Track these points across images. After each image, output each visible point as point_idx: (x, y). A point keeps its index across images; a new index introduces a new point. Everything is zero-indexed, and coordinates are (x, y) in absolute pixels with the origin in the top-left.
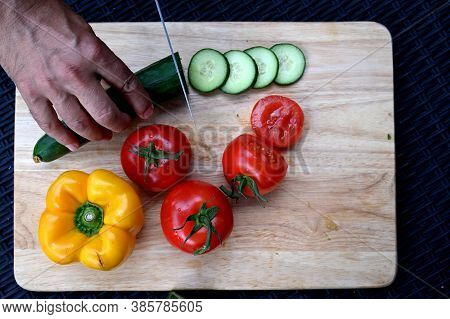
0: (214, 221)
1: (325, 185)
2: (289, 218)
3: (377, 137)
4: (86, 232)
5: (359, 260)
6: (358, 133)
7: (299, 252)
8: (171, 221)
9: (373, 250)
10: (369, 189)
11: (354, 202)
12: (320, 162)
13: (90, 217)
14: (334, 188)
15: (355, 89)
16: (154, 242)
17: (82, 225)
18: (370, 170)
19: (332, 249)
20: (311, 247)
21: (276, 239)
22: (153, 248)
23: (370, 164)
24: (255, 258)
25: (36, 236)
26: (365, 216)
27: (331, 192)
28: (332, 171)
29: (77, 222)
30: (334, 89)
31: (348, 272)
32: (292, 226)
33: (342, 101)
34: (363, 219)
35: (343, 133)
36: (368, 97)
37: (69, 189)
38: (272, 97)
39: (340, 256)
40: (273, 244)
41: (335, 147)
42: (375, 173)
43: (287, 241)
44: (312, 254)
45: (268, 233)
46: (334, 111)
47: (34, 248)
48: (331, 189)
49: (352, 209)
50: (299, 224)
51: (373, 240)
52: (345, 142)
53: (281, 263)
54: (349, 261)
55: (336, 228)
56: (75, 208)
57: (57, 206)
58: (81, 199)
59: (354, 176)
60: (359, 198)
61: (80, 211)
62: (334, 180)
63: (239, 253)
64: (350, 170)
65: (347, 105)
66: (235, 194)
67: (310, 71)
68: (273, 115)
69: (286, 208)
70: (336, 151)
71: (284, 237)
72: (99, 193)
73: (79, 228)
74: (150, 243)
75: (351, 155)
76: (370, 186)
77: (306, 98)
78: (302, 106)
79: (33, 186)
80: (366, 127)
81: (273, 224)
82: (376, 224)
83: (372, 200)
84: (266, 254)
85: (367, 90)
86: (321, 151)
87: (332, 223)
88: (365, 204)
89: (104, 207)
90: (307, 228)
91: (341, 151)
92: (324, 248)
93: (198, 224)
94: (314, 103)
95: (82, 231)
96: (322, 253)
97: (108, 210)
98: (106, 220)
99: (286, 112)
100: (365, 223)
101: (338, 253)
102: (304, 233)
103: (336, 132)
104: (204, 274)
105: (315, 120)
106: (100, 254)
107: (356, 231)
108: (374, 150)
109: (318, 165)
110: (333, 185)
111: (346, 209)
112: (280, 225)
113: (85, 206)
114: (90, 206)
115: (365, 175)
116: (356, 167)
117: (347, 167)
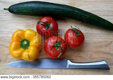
1: (93, 44)
4: (24, 48)
10: (107, 46)
11: (102, 50)
12: (92, 37)
13: (25, 43)
14: (96, 45)
17: (23, 46)
18: (107, 40)
23: (107, 38)
28: (95, 40)
29: (21, 45)
32: (83, 57)
34: (105, 55)
35: (99, 28)
37: (19, 35)
41: (96, 33)
42: (109, 41)
45: (75, 59)
49: (102, 52)
56: (21, 40)
57: (15, 40)
58: (23, 38)
59: (102, 42)
61: (22, 42)
62: (96, 43)
75: (101, 35)
82: (109, 57)
83: (107, 49)
86: (92, 34)
102: (86, 59)
103: (96, 28)
108: (108, 34)
111: (99, 52)
112: (79, 56)
114: (25, 40)
115: (105, 41)
116: (103, 39)
117: (100, 39)
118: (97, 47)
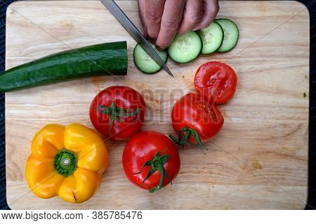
0: (165, 166)
2: (223, 159)
3: (295, 95)
4: (63, 173)
5: (277, 192)
6: (280, 92)
7: (231, 186)
8: (131, 165)
9: (289, 185)
10: (287, 136)
11: (275, 146)
12: (249, 114)
13: (67, 162)
14: (260, 135)
15: (279, 56)
16: (116, 177)
17: (60, 168)
18: (289, 122)
19: (257, 184)
20: (240, 182)
21: (212, 175)
22: (115, 181)
23: (289, 116)
24: (196, 190)
25: (23, 170)
26: (283, 158)
27: (257, 139)
28: (258, 122)
29: (56, 166)
30: (261, 56)
31: (269, 202)
32: (225, 165)
33: (267, 65)
34: (282, 160)
35: (268, 92)
36: (289, 63)
37: (49, 140)
38: (211, 62)
39: (263, 189)
40: (210, 179)
41: (261, 103)
42: (293, 124)
43: (222, 177)
44: (241, 187)
45: (206, 170)
46: (261, 73)
47: (22, 180)
48: (257, 136)
49: (273, 152)
50: (231, 163)
51: (289, 177)
52: (268, 99)
53: (216, 194)
54: (270, 193)
55: (260, 168)
56: (54, 154)
57: (40, 153)
58: (59, 147)
59: (276, 126)
60: (279, 143)
61: (58, 156)
62: (259, 129)
63: (183, 186)
64: (273, 122)
65: (272, 69)
66: (181, 142)
67: (242, 41)
68: (212, 77)
69: (221, 151)
70: (261, 106)
71: (219, 174)
72: (74, 143)
73: (58, 170)
74: (113, 177)
75: (273, 110)
76: (289, 134)
77: (238, 63)
78: (236, 69)
79: (21, 132)
80: (286, 87)
81: (210, 164)
82: (293, 164)
83: (289, 145)
84: (204, 187)
85: (288, 56)
86: (250, 106)
87: (257, 164)
88: (284, 148)
89: (77, 154)
90: (237, 167)
91: (266, 106)
92: (250, 183)
93: (153, 168)
94: (245, 68)
95: (60, 173)
96: (249, 187)
97: (80, 156)
98: (79, 164)
99: (222, 75)
100: (283, 163)
101: (261, 186)
102: (235, 171)
103: (262, 91)
104: (155, 202)
105: (245, 81)
106: (75, 191)
107: (276, 170)
108: (292, 105)
109: (247, 117)
110: (260, 133)
111: (268, 152)
112: (216, 164)
113: (62, 153)
114: (66, 152)
115: (284, 125)
116: (278, 119)
117: (270, 119)
118: (262, 140)
